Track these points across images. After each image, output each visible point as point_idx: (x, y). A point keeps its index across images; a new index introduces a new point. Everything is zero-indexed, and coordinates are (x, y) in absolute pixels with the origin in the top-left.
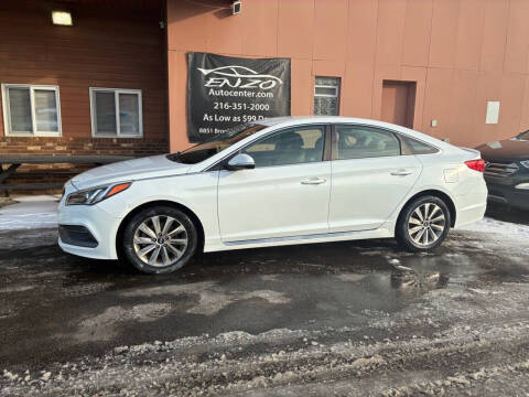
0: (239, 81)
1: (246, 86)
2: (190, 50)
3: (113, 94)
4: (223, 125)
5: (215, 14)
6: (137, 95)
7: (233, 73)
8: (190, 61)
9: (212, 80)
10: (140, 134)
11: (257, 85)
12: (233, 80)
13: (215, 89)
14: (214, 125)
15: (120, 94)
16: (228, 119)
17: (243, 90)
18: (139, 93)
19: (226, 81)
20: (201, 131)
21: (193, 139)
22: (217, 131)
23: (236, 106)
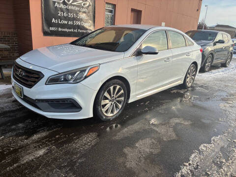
1: (75, 3)
4: (63, 26)
11: (81, 3)
13: (58, 3)
14: (58, 25)
16: (66, 22)
17: (74, 5)
20: (51, 29)
21: (46, 33)
22: (60, 29)
23: (70, 15)
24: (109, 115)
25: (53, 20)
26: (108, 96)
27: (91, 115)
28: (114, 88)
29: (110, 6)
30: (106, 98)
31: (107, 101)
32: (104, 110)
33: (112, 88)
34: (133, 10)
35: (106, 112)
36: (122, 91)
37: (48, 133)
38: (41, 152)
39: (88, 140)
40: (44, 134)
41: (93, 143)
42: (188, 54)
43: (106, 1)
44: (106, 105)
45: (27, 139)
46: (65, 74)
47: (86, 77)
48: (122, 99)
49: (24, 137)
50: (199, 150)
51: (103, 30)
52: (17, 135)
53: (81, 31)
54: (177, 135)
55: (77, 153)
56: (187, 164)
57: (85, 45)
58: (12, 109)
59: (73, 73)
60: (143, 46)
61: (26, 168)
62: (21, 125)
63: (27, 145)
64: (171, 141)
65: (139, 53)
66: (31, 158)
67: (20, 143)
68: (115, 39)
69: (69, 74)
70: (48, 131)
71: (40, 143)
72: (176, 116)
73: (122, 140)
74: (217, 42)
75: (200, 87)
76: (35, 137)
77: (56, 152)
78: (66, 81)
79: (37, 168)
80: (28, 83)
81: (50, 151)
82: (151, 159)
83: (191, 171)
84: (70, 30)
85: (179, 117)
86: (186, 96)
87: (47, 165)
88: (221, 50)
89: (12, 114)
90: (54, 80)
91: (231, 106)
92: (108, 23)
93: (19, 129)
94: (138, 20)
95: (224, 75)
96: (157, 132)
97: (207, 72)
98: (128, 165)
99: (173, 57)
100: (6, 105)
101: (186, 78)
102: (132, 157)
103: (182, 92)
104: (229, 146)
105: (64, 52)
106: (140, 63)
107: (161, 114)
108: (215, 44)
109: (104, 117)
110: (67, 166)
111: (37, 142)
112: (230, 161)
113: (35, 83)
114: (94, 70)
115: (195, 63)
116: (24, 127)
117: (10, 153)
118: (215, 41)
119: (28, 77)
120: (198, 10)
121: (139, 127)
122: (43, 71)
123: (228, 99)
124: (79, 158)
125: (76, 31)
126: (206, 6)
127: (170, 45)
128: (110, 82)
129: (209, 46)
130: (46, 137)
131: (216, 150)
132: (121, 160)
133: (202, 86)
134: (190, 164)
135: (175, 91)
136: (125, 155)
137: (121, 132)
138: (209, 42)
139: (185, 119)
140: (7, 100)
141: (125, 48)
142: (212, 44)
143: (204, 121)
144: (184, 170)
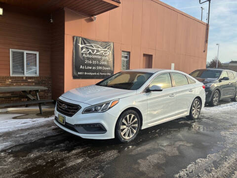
0: (95, 51)
1: (98, 53)
2: (74, 35)
3: (23, 53)
4: (88, 71)
5: (86, 20)
6: (36, 55)
7: (93, 47)
8: (75, 40)
9: (84, 50)
10: (38, 74)
11: (102, 53)
12: (93, 51)
13: (86, 54)
14: (84, 70)
15: (27, 53)
16: (90, 68)
17: (97, 55)
18: (37, 53)
19: (90, 51)
20: (79, 73)
21: (75, 77)
22: (86, 73)
23: (94, 62)
24: (127, 138)
25: (81, 67)
26: (125, 122)
27: (113, 137)
28: (130, 117)
29: (126, 53)
30: (124, 124)
31: (125, 127)
32: (122, 134)
33: (128, 116)
34: (144, 55)
35: (124, 135)
36: (136, 119)
37: (82, 150)
38: (80, 161)
39: (111, 154)
40: (79, 150)
41: (115, 156)
42: (191, 90)
43: (122, 50)
44: (124, 129)
45: (68, 153)
46: (96, 106)
47: (110, 108)
48: (137, 125)
49: (66, 152)
50: (195, 162)
51: (120, 73)
52: (61, 151)
53: (102, 74)
54: (179, 152)
55: (104, 162)
56: (185, 170)
57: (106, 86)
58: (54, 134)
59: (101, 105)
60: (151, 86)
61: (72, 169)
62: (62, 145)
63: (69, 156)
64: (175, 156)
65: (148, 91)
66: (73, 164)
67: (64, 155)
68: (130, 80)
69: (99, 106)
70: (82, 148)
71: (78, 156)
72: (181, 140)
73: (137, 154)
74: (222, 79)
75: (206, 118)
76: (74, 152)
77: (90, 161)
78: (96, 111)
79: (79, 169)
80: (69, 113)
81: (85, 160)
82: (158, 167)
83: (187, 174)
84: (94, 74)
85: (183, 141)
86: (193, 126)
87: (84, 168)
88: (227, 86)
89: (54, 138)
90: (88, 111)
91: (230, 134)
92: (124, 66)
93: (61, 147)
94: (149, 65)
95: (232, 109)
96: (164, 150)
97: (215, 106)
98: (141, 169)
99: (176, 93)
100: (48, 132)
101: (191, 110)
102: (144, 165)
103: (189, 122)
104: (220, 160)
105: (89, 91)
106: (149, 98)
107: (168, 138)
108: (220, 81)
109: (123, 139)
110: (98, 168)
111: (76, 155)
112: (219, 169)
113: (75, 113)
114: (115, 103)
115: (199, 98)
116: (64, 146)
117: (59, 161)
118: (220, 78)
119: (69, 109)
120: (204, 51)
121: (150, 147)
122: (81, 105)
123: (229, 128)
124: (106, 164)
125: (98, 74)
126: (217, 44)
127: (174, 83)
128: (126, 112)
129: (215, 83)
130: (81, 152)
131: (209, 162)
132: (136, 166)
133: (208, 118)
134: (186, 170)
135: (183, 122)
136: (139, 164)
137: (136, 150)
138: (214, 79)
139: (188, 142)
140: (48, 129)
141: (137, 87)
142: (218, 81)
143: (204, 144)
144: (182, 173)
